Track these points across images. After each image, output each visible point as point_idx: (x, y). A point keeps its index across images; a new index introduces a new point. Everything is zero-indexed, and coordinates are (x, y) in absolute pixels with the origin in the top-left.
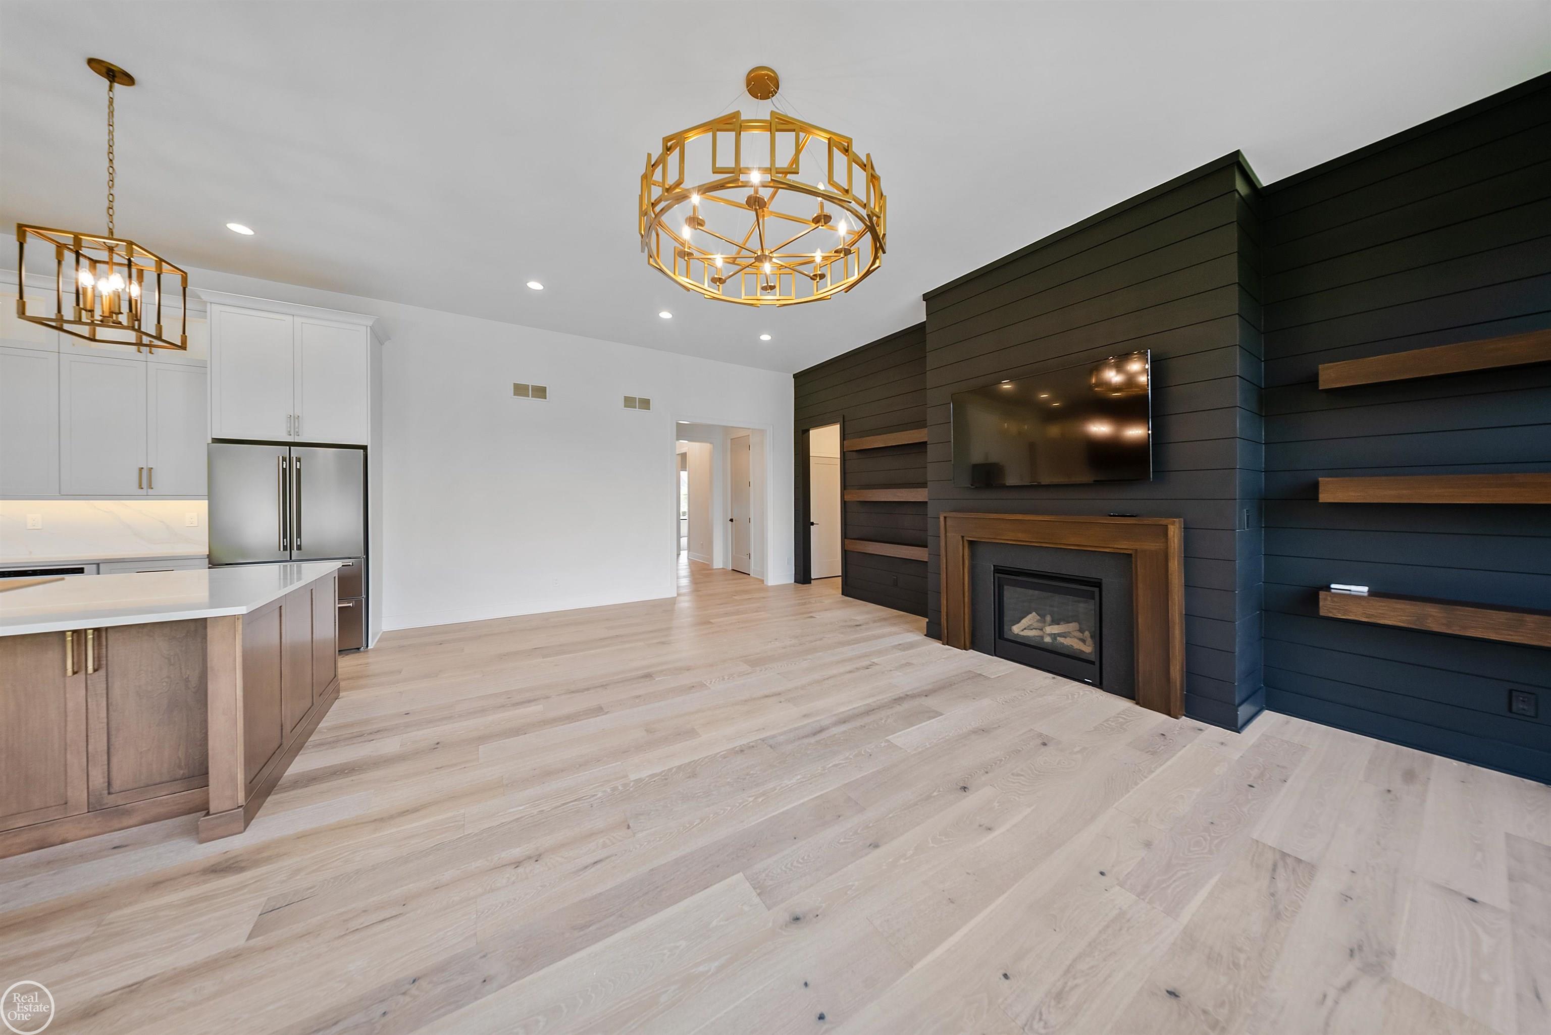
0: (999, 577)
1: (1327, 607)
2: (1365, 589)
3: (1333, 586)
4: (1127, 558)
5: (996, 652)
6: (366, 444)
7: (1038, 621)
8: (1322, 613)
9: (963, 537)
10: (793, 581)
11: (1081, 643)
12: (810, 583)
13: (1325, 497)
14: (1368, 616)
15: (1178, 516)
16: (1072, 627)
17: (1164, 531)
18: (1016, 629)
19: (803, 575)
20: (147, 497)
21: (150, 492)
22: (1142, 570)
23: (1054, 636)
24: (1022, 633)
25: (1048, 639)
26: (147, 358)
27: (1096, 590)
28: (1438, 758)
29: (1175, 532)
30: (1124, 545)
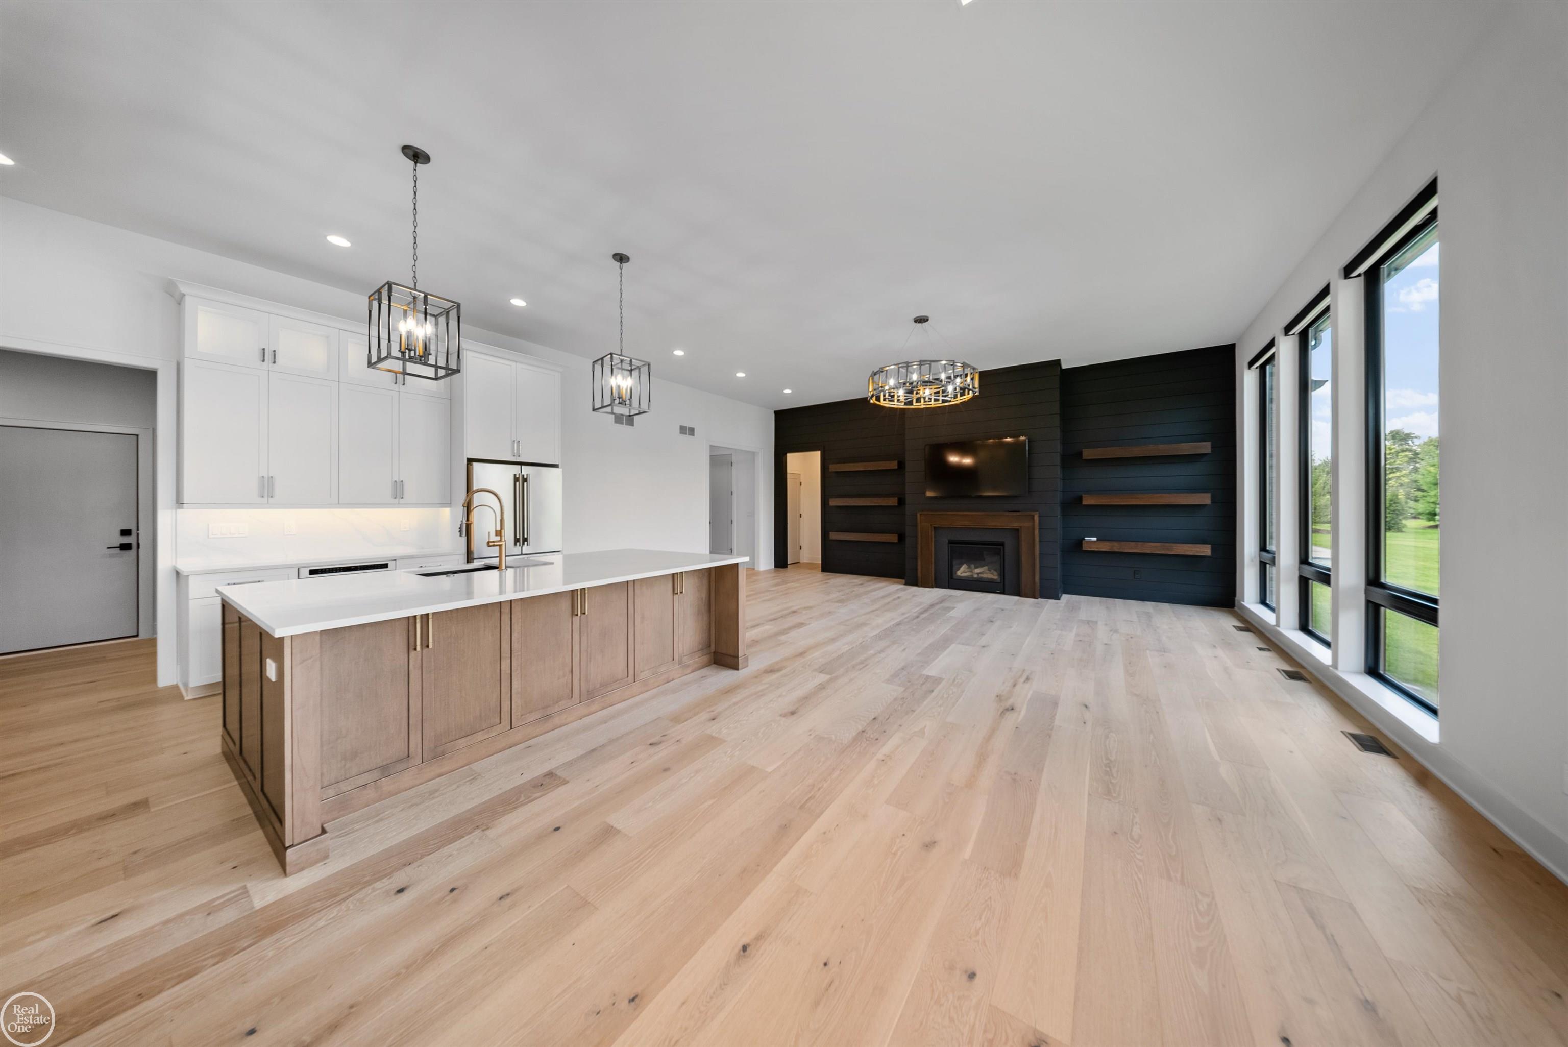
0: (951, 546)
1: (1085, 547)
2: (1095, 539)
3: (1086, 538)
4: (1017, 531)
5: (950, 587)
6: (557, 463)
7: (968, 568)
8: (1084, 549)
9: (931, 525)
10: (773, 567)
11: (992, 575)
12: (787, 567)
13: (1085, 502)
14: (1097, 548)
15: (1037, 511)
16: (986, 568)
17: (1033, 516)
18: (959, 573)
19: (781, 561)
20: (399, 505)
21: (401, 501)
22: (1024, 536)
23: (978, 574)
24: (962, 575)
25: (976, 576)
26: (399, 388)
27: (1001, 547)
28: (1117, 600)
29: (1036, 517)
30: (1016, 525)
